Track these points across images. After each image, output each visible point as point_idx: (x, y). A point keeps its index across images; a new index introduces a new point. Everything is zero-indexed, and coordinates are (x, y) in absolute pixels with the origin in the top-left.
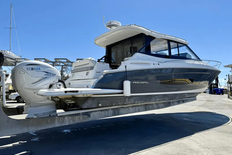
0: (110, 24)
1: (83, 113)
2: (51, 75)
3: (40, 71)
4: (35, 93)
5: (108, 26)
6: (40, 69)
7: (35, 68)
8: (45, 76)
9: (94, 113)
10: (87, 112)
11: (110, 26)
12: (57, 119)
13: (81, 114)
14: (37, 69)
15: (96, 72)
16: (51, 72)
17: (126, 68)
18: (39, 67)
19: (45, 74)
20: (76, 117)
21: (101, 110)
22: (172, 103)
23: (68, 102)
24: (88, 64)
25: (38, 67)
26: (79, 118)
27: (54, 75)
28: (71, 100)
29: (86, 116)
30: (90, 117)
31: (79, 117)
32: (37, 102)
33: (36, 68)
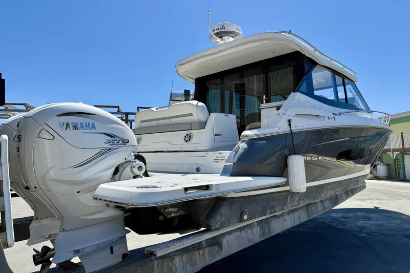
0: (223, 30)
1: (207, 240)
2: (120, 142)
3: (94, 131)
4: (78, 192)
5: (217, 34)
6: (94, 127)
7: (82, 124)
8: (107, 146)
9: (227, 237)
10: (216, 237)
11: (220, 35)
12: (158, 265)
13: (204, 244)
14: (88, 126)
15: (213, 135)
16: (119, 135)
17: (290, 125)
18: (93, 121)
19: (106, 141)
20: (196, 253)
21: (239, 228)
22: (339, 196)
23: (171, 212)
24: (191, 115)
25: (91, 121)
26: (203, 255)
27: (125, 142)
28: (176, 208)
29: (214, 247)
30: (222, 251)
31: (201, 252)
32: (83, 216)
33: (86, 123)
